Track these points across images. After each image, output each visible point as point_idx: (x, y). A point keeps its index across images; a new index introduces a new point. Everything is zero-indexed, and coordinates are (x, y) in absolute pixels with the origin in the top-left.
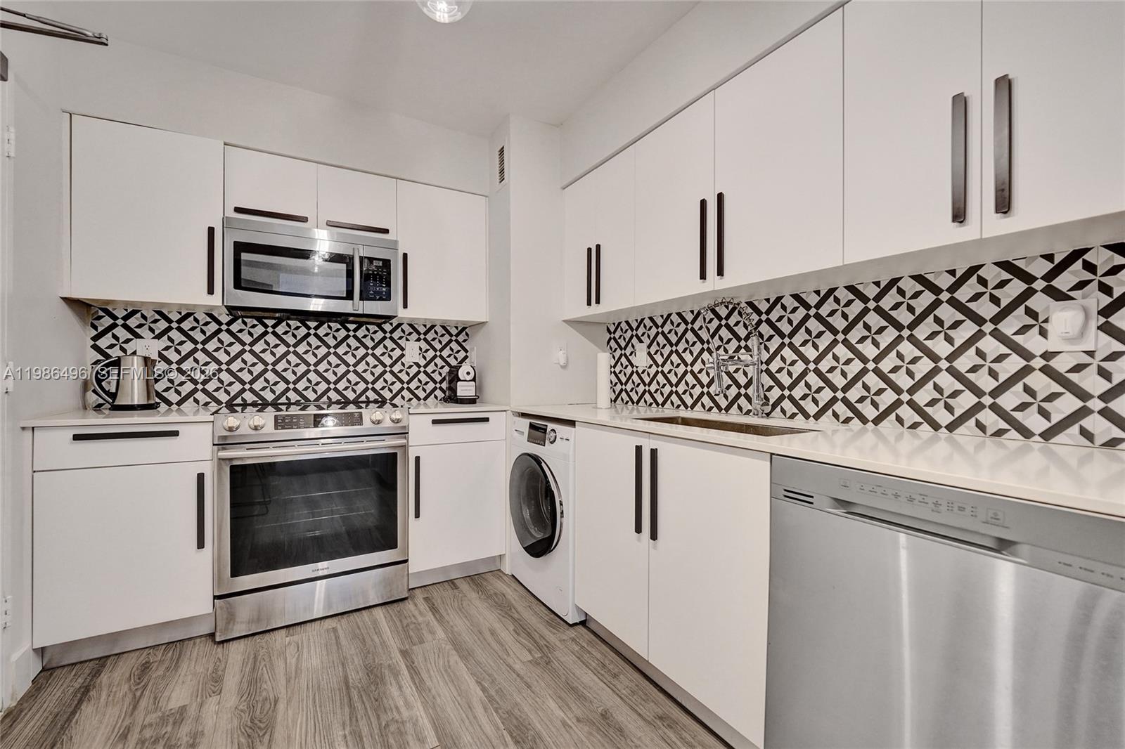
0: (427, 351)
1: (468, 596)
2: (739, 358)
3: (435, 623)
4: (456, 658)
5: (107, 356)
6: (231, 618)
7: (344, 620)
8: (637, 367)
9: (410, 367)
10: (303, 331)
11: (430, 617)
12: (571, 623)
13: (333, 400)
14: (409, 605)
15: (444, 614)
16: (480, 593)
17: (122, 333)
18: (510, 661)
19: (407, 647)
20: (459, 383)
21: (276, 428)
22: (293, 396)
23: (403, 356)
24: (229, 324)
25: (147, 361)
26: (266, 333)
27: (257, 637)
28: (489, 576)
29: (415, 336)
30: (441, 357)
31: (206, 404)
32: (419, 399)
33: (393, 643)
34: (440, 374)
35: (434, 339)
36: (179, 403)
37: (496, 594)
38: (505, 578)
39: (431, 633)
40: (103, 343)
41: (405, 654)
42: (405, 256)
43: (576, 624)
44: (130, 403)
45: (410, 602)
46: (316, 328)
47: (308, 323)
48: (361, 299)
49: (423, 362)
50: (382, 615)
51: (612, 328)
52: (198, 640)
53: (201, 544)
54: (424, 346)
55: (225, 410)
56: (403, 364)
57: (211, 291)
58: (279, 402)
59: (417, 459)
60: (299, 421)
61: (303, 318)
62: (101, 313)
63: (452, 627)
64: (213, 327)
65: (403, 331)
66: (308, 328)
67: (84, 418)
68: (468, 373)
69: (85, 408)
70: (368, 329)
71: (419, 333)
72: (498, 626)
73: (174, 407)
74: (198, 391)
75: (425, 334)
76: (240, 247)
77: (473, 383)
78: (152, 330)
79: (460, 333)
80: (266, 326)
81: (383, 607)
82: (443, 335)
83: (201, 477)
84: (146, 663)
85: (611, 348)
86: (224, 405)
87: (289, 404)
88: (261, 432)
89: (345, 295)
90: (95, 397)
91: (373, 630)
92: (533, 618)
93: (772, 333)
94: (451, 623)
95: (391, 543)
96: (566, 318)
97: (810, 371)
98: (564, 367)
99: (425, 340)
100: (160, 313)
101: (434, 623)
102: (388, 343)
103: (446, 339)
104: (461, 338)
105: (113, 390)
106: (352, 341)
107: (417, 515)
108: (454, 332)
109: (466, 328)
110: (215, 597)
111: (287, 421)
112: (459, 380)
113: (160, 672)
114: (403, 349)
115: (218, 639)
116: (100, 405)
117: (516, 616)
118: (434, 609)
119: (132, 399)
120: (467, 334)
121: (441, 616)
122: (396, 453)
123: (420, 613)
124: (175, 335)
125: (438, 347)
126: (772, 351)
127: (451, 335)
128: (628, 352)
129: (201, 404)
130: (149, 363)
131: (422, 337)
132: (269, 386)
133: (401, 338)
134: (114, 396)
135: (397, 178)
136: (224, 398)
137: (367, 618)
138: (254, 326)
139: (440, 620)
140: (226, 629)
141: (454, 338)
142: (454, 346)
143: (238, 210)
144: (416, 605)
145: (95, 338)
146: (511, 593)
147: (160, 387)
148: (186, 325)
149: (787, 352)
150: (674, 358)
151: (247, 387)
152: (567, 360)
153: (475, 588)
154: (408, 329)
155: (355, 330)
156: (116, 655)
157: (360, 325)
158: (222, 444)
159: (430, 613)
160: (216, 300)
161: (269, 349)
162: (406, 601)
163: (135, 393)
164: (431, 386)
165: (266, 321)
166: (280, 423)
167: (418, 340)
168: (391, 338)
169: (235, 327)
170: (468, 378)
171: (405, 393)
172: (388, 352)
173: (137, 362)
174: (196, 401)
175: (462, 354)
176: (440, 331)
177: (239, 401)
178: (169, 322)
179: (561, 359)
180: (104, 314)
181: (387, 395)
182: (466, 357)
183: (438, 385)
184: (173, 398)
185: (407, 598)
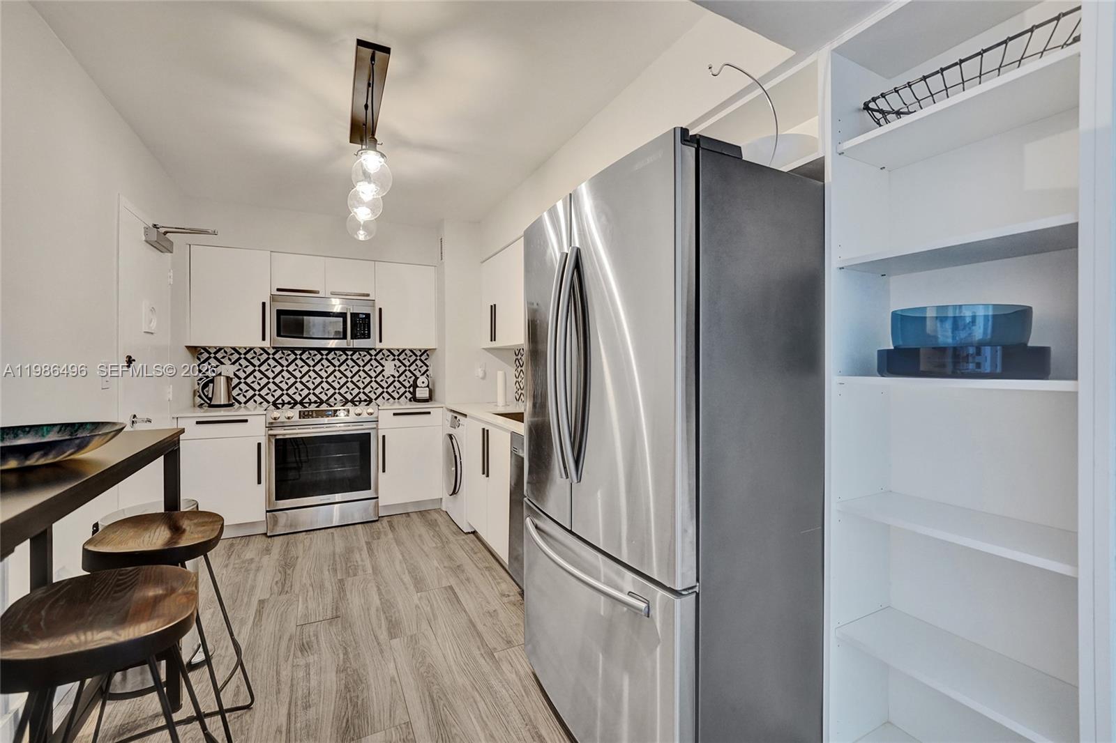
0: (399, 367)
1: (414, 520)
4: (395, 545)
6: (275, 522)
9: (388, 378)
10: (318, 358)
11: (388, 529)
12: (465, 532)
13: (338, 400)
14: (378, 524)
15: (396, 527)
16: (422, 519)
17: (213, 361)
18: (423, 547)
19: (370, 541)
20: (417, 389)
21: (300, 418)
22: (313, 398)
23: (383, 370)
24: (274, 354)
25: (229, 379)
26: (296, 359)
27: (288, 535)
29: (391, 357)
30: (410, 371)
31: (261, 403)
32: (394, 399)
33: (363, 539)
34: (409, 382)
35: (404, 359)
36: (245, 403)
39: (386, 536)
41: (368, 543)
42: (380, 309)
43: (469, 533)
44: (219, 403)
46: (327, 355)
47: (321, 353)
48: (352, 338)
49: (397, 374)
50: (360, 527)
51: (517, 352)
52: (258, 536)
53: (259, 482)
54: (398, 364)
55: (272, 407)
56: (383, 376)
57: (264, 339)
58: (304, 401)
59: (384, 437)
60: (312, 414)
64: (265, 356)
65: (383, 354)
66: (322, 355)
67: (194, 412)
68: (423, 383)
69: (194, 406)
70: (360, 354)
71: (394, 355)
72: (424, 533)
73: (243, 405)
74: (256, 396)
75: (399, 355)
76: (280, 313)
77: (427, 389)
78: (230, 360)
79: (424, 355)
80: (296, 355)
81: (362, 525)
82: (411, 356)
83: (259, 445)
85: (516, 366)
86: (271, 404)
87: (310, 403)
88: (292, 420)
89: (342, 337)
90: (200, 399)
91: (353, 533)
92: (447, 530)
94: (399, 532)
95: (367, 486)
98: (484, 378)
99: (399, 360)
100: (234, 349)
101: (389, 531)
102: (373, 362)
103: (414, 358)
104: (423, 358)
105: (210, 396)
106: (350, 362)
107: (384, 471)
108: (418, 353)
109: (428, 351)
110: (267, 511)
111: (306, 414)
112: (416, 386)
113: (240, 546)
114: (383, 366)
115: (268, 535)
116: (202, 404)
117: (437, 529)
118: (391, 525)
119: (220, 401)
120: (428, 355)
121: (394, 528)
122: (370, 434)
123: (383, 527)
124: (243, 362)
125: (407, 364)
127: (416, 356)
129: (258, 403)
131: (396, 358)
132: (298, 391)
133: (382, 359)
134: (210, 399)
135: (374, 261)
136: (271, 399)
137: (351, 528)
138: (289, 355)
139: (393, 531)
140: (273, 529)
141: (418, 358)
142: (418, 362)
143: (278, 290)
144: (381, 523)
146: (440, 519)
147: (235, 393)
148: (249, 356)
151: (285, 392)
152: (485, 374)
153: (420, 516)
154: (387, 353)
155: (352, 355)
158: (271, 426)
159: (388, 526)
160: (266, 344)
161: (298, 368)
162: (376, 523)
163: (222, 398)
164: (403, 390)
165: (296, 352)
166: (303, 415)
167: (394, 360)
168: (375, 359)
169: (277, 356)
170: (423, 385)
171: (385, 395)
172: (373, 368)
173: (223, 379)
174: (255, 401)
175: (424, 368)
176: (409, 353)
177: (280, 401)
178: (238, 354)
179: (480, 373)
180: (203, 351)
181: (373, 396)
182: (427, 370)
183: (407, 390)
184: (242, 399)
185: (377, 521)
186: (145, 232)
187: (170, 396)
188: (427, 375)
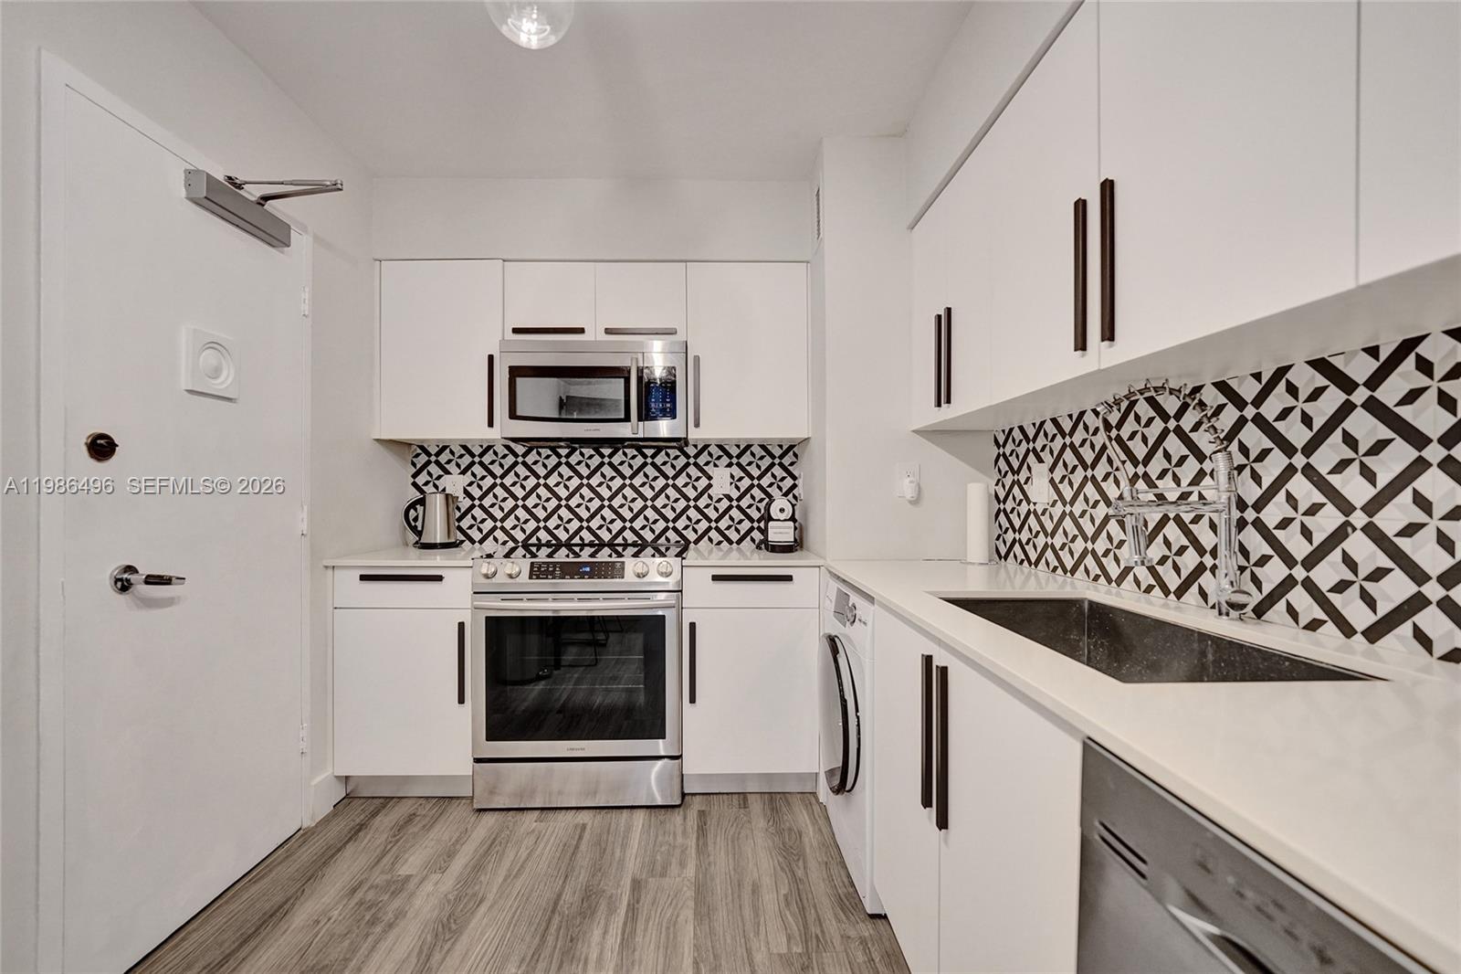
0: (740, 479)
1: (753, 824)
2: (1201, 497)
3: (694, 851)
4: (690, 914)
5: (422, 492)
7: (600, 816)
8: (1035, 504)
9: (719, 500)
10: (596, 460)
11: (692, 842)
12: (866, 911)
13: (629, 542)
14: (677, 817)
15: (710, 842)
16: (771, 823)
17: (433, 469)
19: (644, 876)
20: (771, 524)
21: (530, 578)
23: (710, 486)
25: (449, 499)
26: (559, 464)
27: (511, 813)
28: (796, 801)
29: (725, 460)
30: (760, 486)
31: (504, 543)
32: (730, 542)
33: (631, 865)
34: (758, 509)
35: (750, 464)
36: (481, 542)
37: (790, 829)
38: (816, 808)
39: (681, 865)
40: (421, 480)
41: (636, 886)
43: (875, 916)
44: (433, 542)
45: (681, 813)
46: (611, 456)
47: (602, 450)
48: (640, 419)
49: (735, 494)
50: (641, 821)
51: (1001, 439)
53: (461, 700)
54: (737, 472)
55: (520, 551)
56: (710, 497)
57: (491, 424)
58: (573, 542)
59: (693, 626)
60: (554, 570)
61: (595, 446)
62: (419, 451)
63: (709, 864)
64: (510, 460)
65: (710, 454)
66: (602, 456)
68: (782, 510)
70: (668, 455)
71: (730, 456)
72: (767, 881)
73: (477, 545)
74: (496, 530)
75: (739, 456)
76: (516, 372)
77: (791, 524)
78: (458, 465)
79: (785, 456)
80: (559, 456)
81: (648, 812)
82: (762, 458)
83: (461, 627)
84: (414, 814)
85: (1000, 471)
86: (520, 544)
87: (582, 546)
88: (516, 581)
89: (623, 417)
91: (620, 840)
92: (822, 884)
93: (1268, 444)
94: (712, 858)
96: (915, 428)
97: (1354, 529)
98: (916, 501)
99: (739, 465)
100: (465, 447)
101: (692, 852)
102: (693, 471)
103: (767, 461)
104: (786, 461)
105: (420, 529)
106: (650, 470)
107: (693, 700)
108: (778, 452)
109: (794, 446)
110: (474, 760)
111: (543, 569)
112: (770, 519)
113: (416, 830)
115: (476, 806)
117: (800, 873)
118: (702, 830)
119: (435, 538)
120: (796, 455)
121: (706, 844)
122: (664, 617)
123: (684, 832)
124: (478, 470)
125: (756, 473)
126: (1266, 483)
127: (773, 457)
128: (1022, 477)
129: (500, 542)
130: (450, 501)
131: (734, 461)
132: (564, 524)
133: (707, 464)
134: (419, 534)
135: (686, 261)
136: (520, 536)
137: (623, 820)
139: (702, 849)
140: (484, 797)
141: (777, 461)
142: (778, 471)
143: (516, 331)
144: (685, 818)
145: (414, 476)
146: (811, 837)
147: (465, 523)
148: (487, 459)
149: (1300, 487)
150: (1090, 489)
151: (542, 524)
152: (919, 491)
153: (769, 813)
154: (716, 452)
155: (653, 456)
156: (399, 798)
157: (659, 450)
158: (480, 592)
159: (695, 835)
160: (494, 435)
161: (566, 479)
162: (677, 810)
163: (437, 530)
164: (746, 525)
165: (559, 450)
166: (535, 571)
167: (730, 465)
168: (696, 465)
169: (530, 459)
170: (782, 516)
171: (713, 534)
172: (692, 482)
173: (439, 498)
174: (496, 539)
175: (788, 482)
176: (759, 452)
177: (533, 540)
178: (473, 456)
179: (908, 490)
180: (421, 452)
181: (691, 536)
182: (794, 486)
183: (756, 525)
184: (476, 536)
185: (679, 806)
186: (187, 179)
187: (304, 527)
188: (795, 497)
